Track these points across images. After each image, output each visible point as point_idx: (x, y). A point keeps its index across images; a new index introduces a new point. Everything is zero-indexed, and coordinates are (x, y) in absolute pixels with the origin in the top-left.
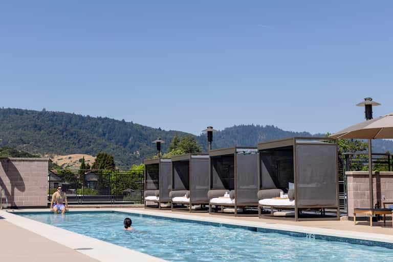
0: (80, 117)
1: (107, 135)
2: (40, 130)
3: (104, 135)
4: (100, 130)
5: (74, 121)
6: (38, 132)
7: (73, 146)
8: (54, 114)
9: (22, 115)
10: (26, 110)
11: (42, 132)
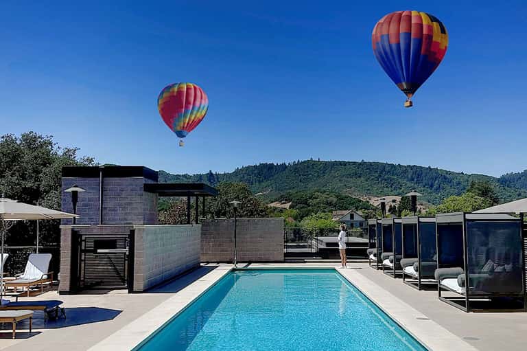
0: (392, 166)
1: (415, 180)
2: (360, 177)
3: (413, 180)
4: (409, 176)
5: (387, 169)
6: (358, 179)
7: (387, 189)
8: (371, 164)
9: (345, 165)
10: (349, 162)
11: (362, 179)
